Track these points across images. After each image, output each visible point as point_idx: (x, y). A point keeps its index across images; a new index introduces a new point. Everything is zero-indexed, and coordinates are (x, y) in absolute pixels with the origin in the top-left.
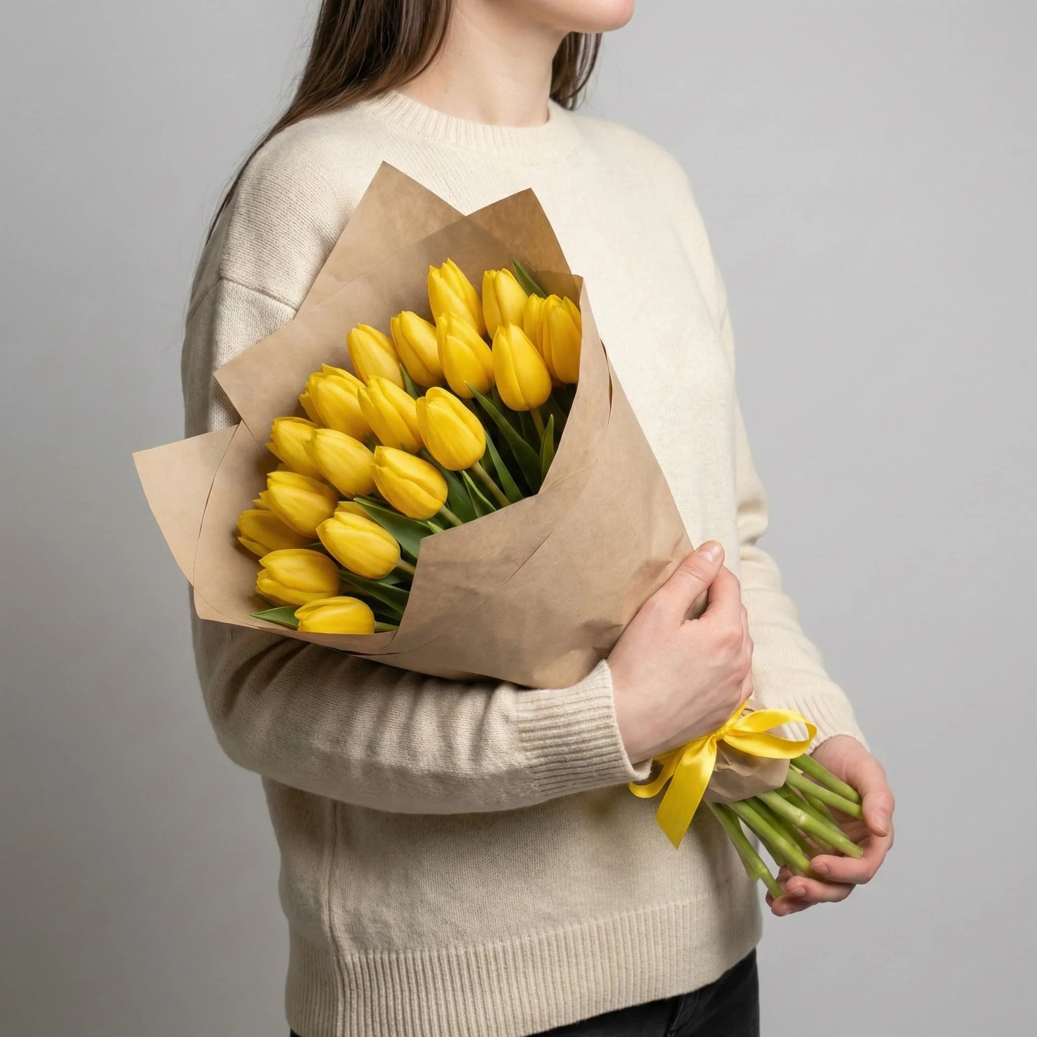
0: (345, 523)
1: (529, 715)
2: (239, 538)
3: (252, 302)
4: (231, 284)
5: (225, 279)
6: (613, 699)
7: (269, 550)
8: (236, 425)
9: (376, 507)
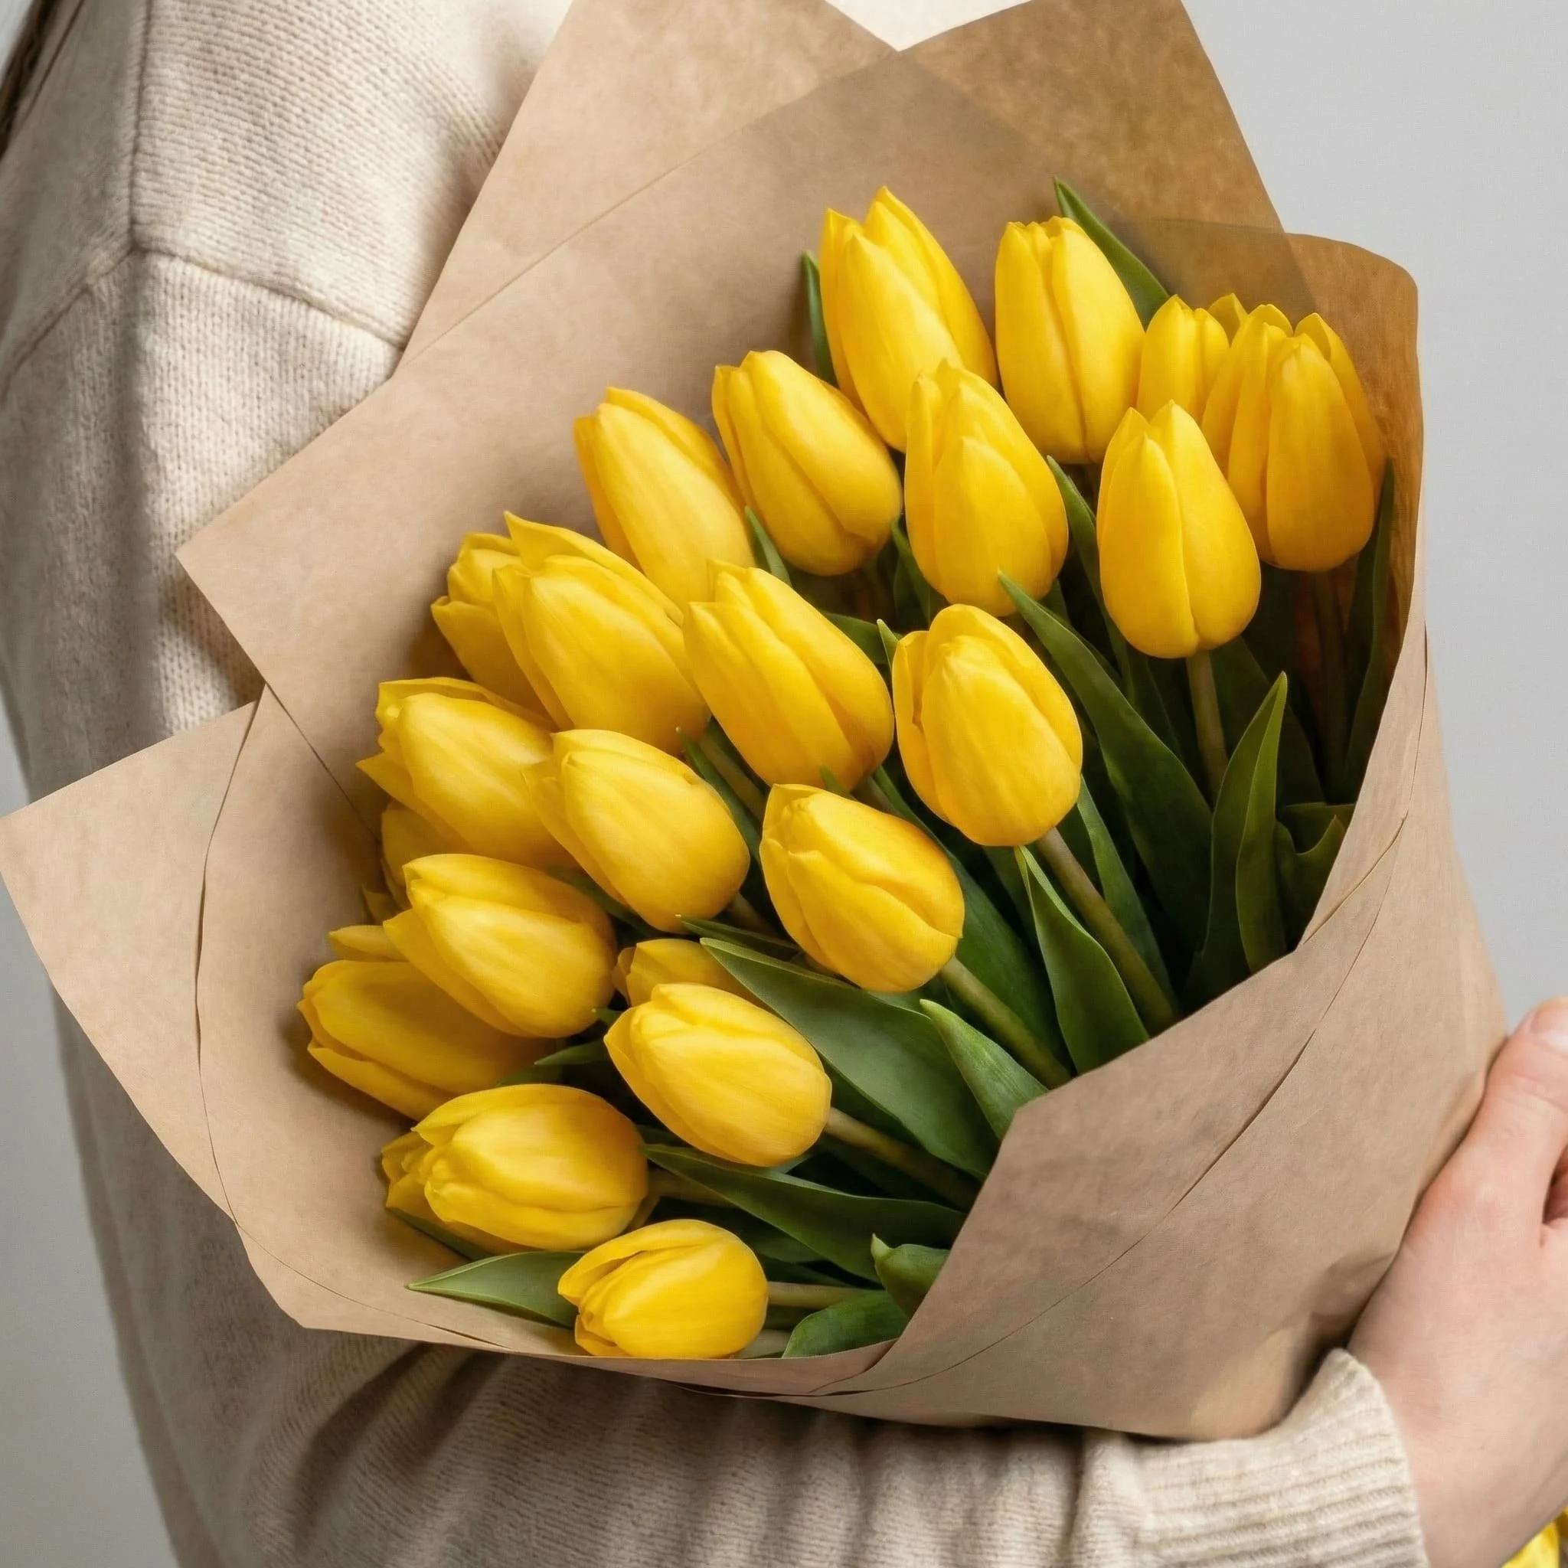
0: (690, 1019)
1: (1190, 1523)
2: (312, 1050)
3: (250, 320)
4: (178, 266)
5: (159, 252)
6: (1404, 1465)
7: (444, 1094)
8: (250, 706)
9: (768, 964)
